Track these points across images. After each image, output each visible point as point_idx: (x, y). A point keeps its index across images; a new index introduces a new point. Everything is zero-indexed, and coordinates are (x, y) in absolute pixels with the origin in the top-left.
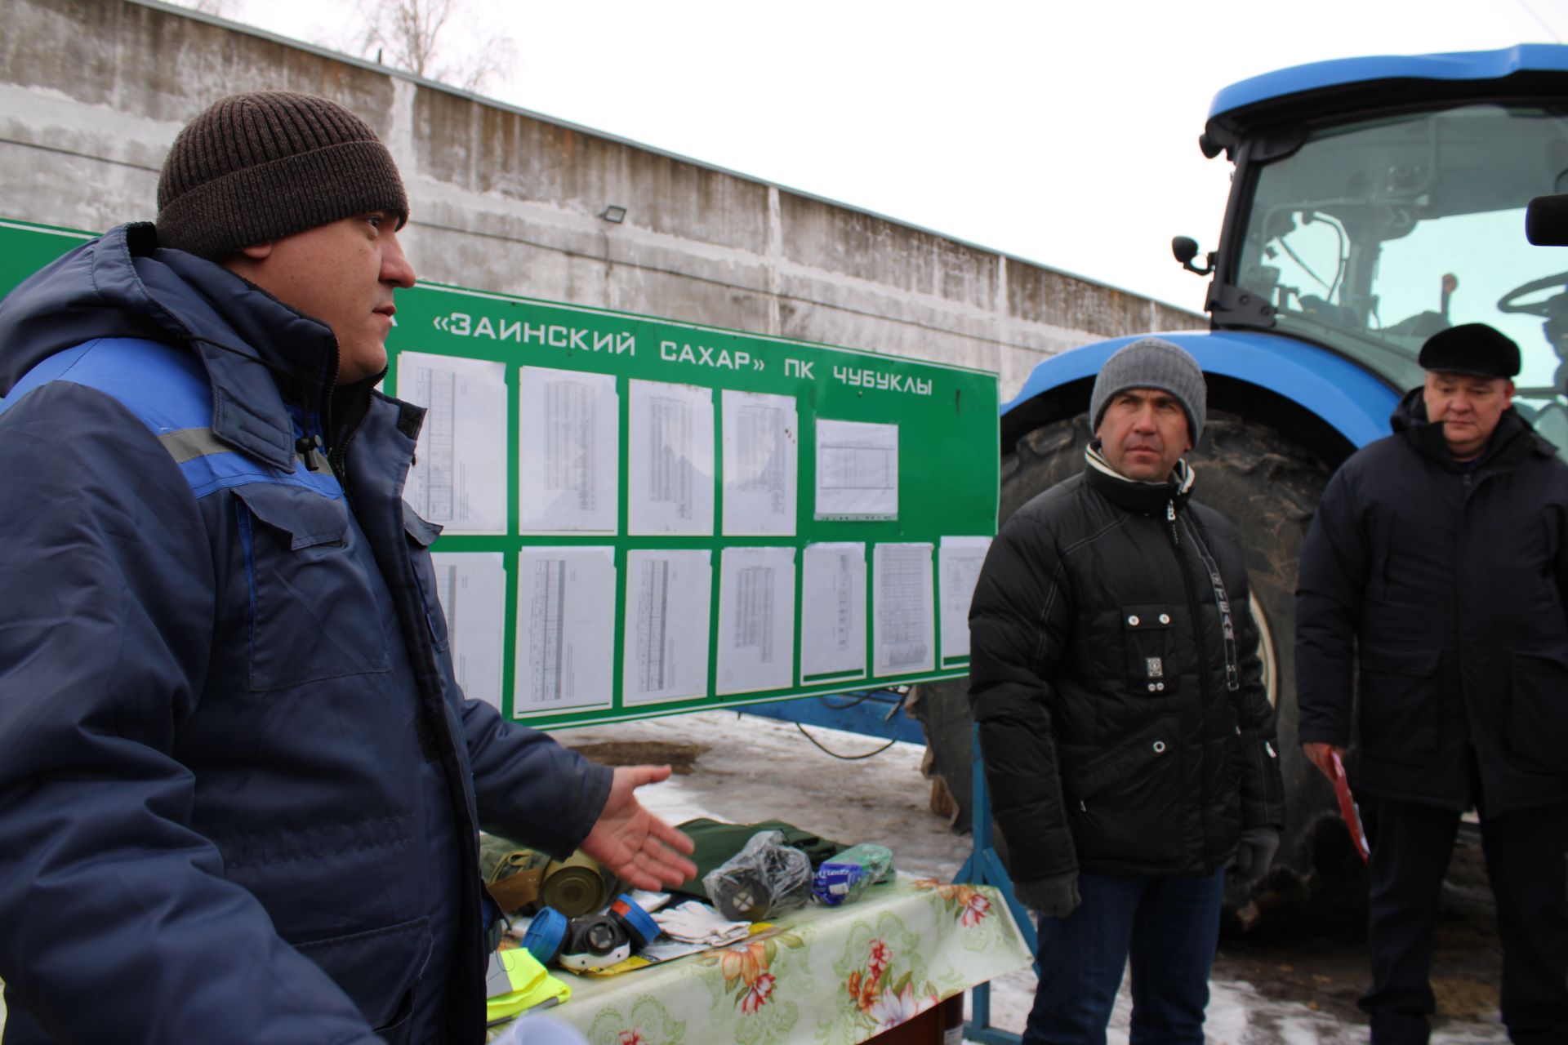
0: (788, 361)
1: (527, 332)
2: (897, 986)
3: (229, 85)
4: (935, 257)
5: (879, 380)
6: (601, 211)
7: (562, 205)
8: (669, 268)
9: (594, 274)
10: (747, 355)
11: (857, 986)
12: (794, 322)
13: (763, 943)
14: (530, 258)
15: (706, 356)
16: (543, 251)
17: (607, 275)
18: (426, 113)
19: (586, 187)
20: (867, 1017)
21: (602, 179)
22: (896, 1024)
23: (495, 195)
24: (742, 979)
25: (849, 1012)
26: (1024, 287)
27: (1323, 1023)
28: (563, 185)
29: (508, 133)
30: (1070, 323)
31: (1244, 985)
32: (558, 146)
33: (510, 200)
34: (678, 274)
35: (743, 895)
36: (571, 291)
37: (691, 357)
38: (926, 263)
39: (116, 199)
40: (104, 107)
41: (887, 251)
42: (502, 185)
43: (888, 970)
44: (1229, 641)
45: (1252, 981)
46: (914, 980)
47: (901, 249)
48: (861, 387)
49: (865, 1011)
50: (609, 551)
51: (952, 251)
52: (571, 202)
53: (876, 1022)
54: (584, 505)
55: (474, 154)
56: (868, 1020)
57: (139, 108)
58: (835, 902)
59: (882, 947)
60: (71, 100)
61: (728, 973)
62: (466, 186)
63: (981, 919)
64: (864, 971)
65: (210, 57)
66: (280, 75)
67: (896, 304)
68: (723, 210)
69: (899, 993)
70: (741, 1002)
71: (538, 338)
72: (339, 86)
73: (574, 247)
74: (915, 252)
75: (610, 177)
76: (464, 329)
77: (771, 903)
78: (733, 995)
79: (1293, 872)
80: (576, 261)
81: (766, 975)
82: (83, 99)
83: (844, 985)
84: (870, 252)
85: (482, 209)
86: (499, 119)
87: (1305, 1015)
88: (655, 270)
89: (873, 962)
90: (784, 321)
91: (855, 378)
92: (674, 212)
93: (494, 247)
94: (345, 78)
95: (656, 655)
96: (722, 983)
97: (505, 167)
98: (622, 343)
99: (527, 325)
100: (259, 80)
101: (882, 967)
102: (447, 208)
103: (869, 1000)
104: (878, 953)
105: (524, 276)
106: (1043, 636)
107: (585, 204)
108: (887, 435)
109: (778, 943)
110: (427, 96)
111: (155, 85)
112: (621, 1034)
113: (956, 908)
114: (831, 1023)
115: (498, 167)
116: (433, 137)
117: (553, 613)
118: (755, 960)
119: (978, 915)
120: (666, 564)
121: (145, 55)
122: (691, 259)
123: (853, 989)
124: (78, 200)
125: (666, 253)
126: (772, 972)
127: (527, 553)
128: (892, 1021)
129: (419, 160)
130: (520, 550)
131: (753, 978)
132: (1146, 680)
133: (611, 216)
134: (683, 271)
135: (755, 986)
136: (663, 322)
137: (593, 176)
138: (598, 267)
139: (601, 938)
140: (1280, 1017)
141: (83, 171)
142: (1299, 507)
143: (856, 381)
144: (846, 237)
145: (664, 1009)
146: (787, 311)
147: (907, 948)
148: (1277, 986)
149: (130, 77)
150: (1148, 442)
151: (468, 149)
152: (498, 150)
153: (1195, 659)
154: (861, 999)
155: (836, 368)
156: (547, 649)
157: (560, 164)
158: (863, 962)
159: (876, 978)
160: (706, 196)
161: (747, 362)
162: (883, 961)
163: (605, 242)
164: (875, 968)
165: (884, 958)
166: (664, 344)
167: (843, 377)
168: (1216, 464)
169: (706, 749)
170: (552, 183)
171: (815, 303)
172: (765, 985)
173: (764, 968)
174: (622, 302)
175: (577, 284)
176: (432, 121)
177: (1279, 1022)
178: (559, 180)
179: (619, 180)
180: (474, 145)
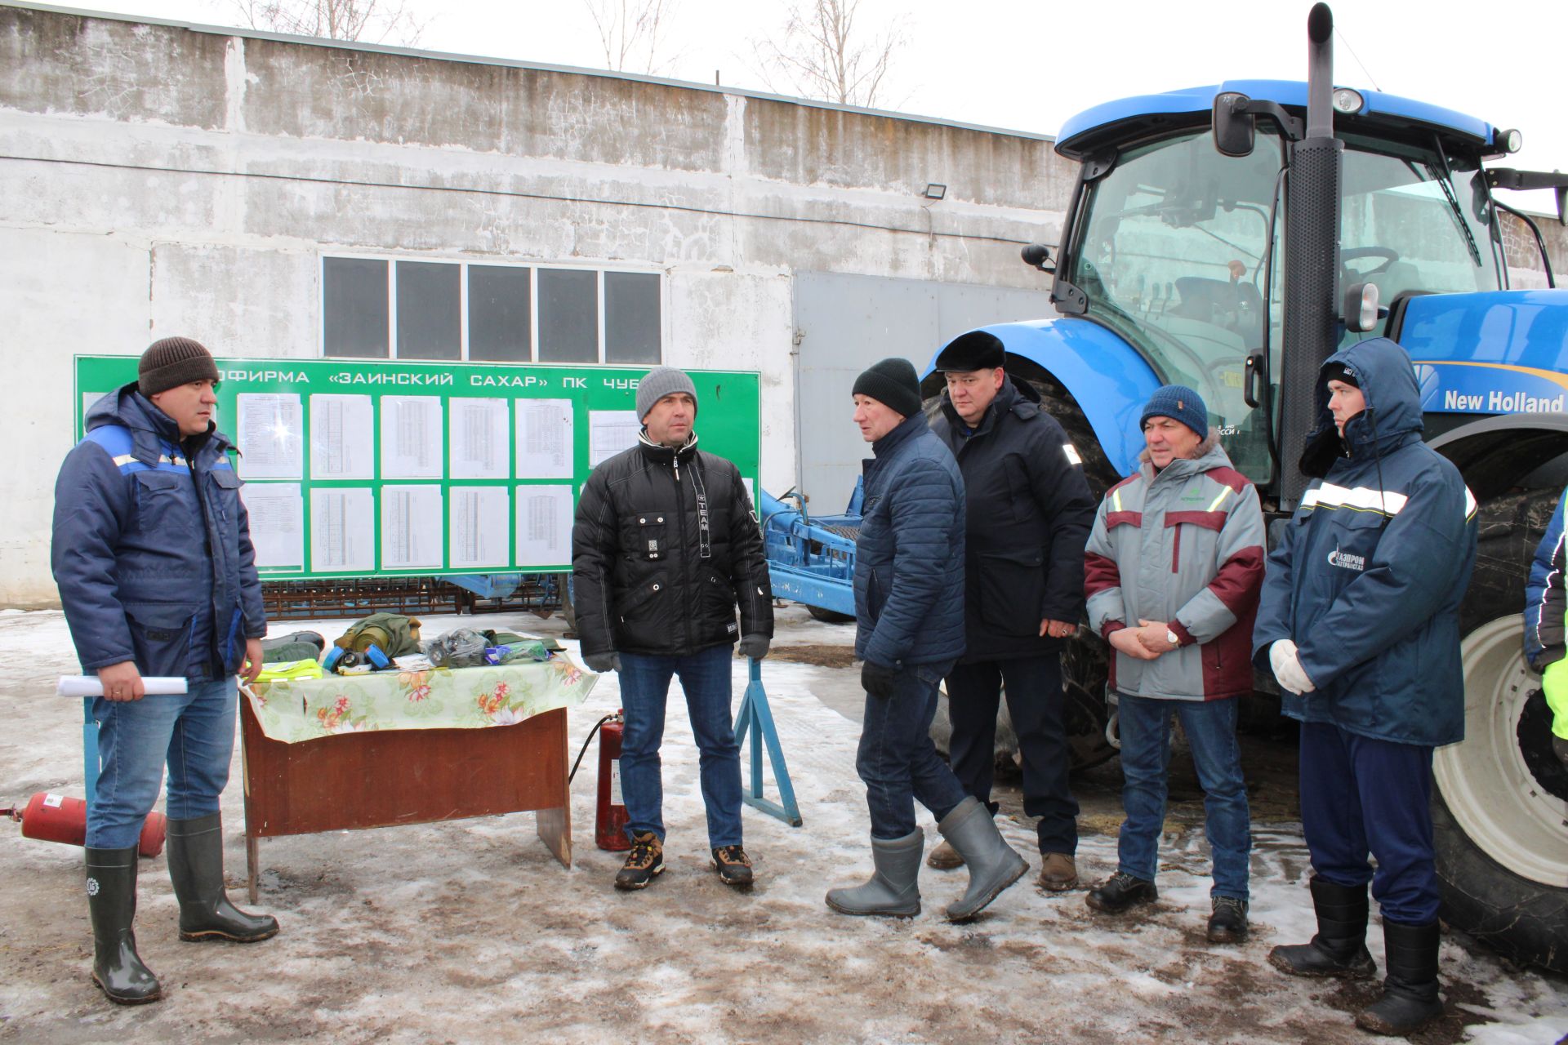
0: (566, 379)
2: (513, 707)
3: (588, 120)
6: (923, 189)
7: (885, 188)
8: (991, 235)
9: (918, 247)
10: (534, 378)
11: (485, 702)
14: (857, 237)
16: (868, 229)
17: (931, 246)
18: (756, 121)
19: (908, 169)
20: (489, 717)
21: (923, 160)
23: (821, 185)
24: (411, 686)
25: (477, 712)
28: (885, 169)
29: (832, 130)
32: (880, 135)
33: (835, 187)
36: (896, 264)
37: (492, 382)
39: (504, 223)
40: (495, 151)
42: (828, 176)
43: (508, 698)
44: (704, 532)
46: (525, 706)
48: (627, 390)
49: (488, 715)
50: (438, 487)
52: (893, 184)
53: (494, 720)
54: (421, 464)
55: (801, 151)
56: (489, 719)
57: (520, 149)
59: (504, 686)
60: (470, 150)
61: (403, 682)
62: (794, 180)
63: (574, 682)
64: (492, 695)
65: (573, 100)
66: (630, 107)
68: (1048, 176)
69: (513, 710)
70: (410, 696)
71: (391, 381)
72: (679, 108)
73: (897, 224)
75: (932, 158)
78: (404, 691)
80: (900, 236)
81: (426, 686)
82: (479, 148)
83: (476, 700)
85: (810, 198)
86: (823, 117)
88: (979, 238)
89: (498, 692)
91: (621, 384)
92: (996, 182)
93: (822, 230)
94: (683, 100)
95: (472, 541)
96: (398, 685)
97: (830, 159)
98: (444, 379)
99: (384, 375)
100: (612, 112)
101: (503, 695)
102: (779, 201)
103: (492, 710)
107: (908, 184)
110: (757, 105)
111: (531, 129)
112: (338, 696)
113: (562, 675)
114: (463, 715)
115: (824, 160)
116: (762, 141)
117: (403, 518)
118: (421, 679)
119: (574, 680)
120: (476, 494)
121: (523, 107)
122: (1016, 225)
123: (483, 703)
124: (477, 227)
125: (990, 221)
126: (430, 686)
127: (385, 489)
128: (504, 722)
129: (751, 163)
130: (382, 487)
131: (418, 686)
132: (648, 553)
133: (933, 195)
134: (1007, 237)
135: (419, 690)
137: (915, 159)
138: (922, 240)
141: (480, 203)
143: (623, 387)
145: (369, 690)
147: (523, 689)
149: (513, 126)
151: (796, 148)
152: (823, 146)
153: (678, 542)
154: (486, 708)
155: (605, 380)
157: (883, 151)
158: (491, 691)
159: (499, 700)
160: (1030, 165)
161: (534, 382)
162: (504, 693)
163: (929, 217)
164: (499, 696)
165: (506, 692)
166: (473, 377)
167: (613, 385)
170: (876, 169)
171: (1150, 257)
172: (424, 691)
173: (425, 683)
174: (946, 270)
175: (902, 256)
176: (761, 127)
178: (881, 165)
179: (940, 160)
180: (801, 144)
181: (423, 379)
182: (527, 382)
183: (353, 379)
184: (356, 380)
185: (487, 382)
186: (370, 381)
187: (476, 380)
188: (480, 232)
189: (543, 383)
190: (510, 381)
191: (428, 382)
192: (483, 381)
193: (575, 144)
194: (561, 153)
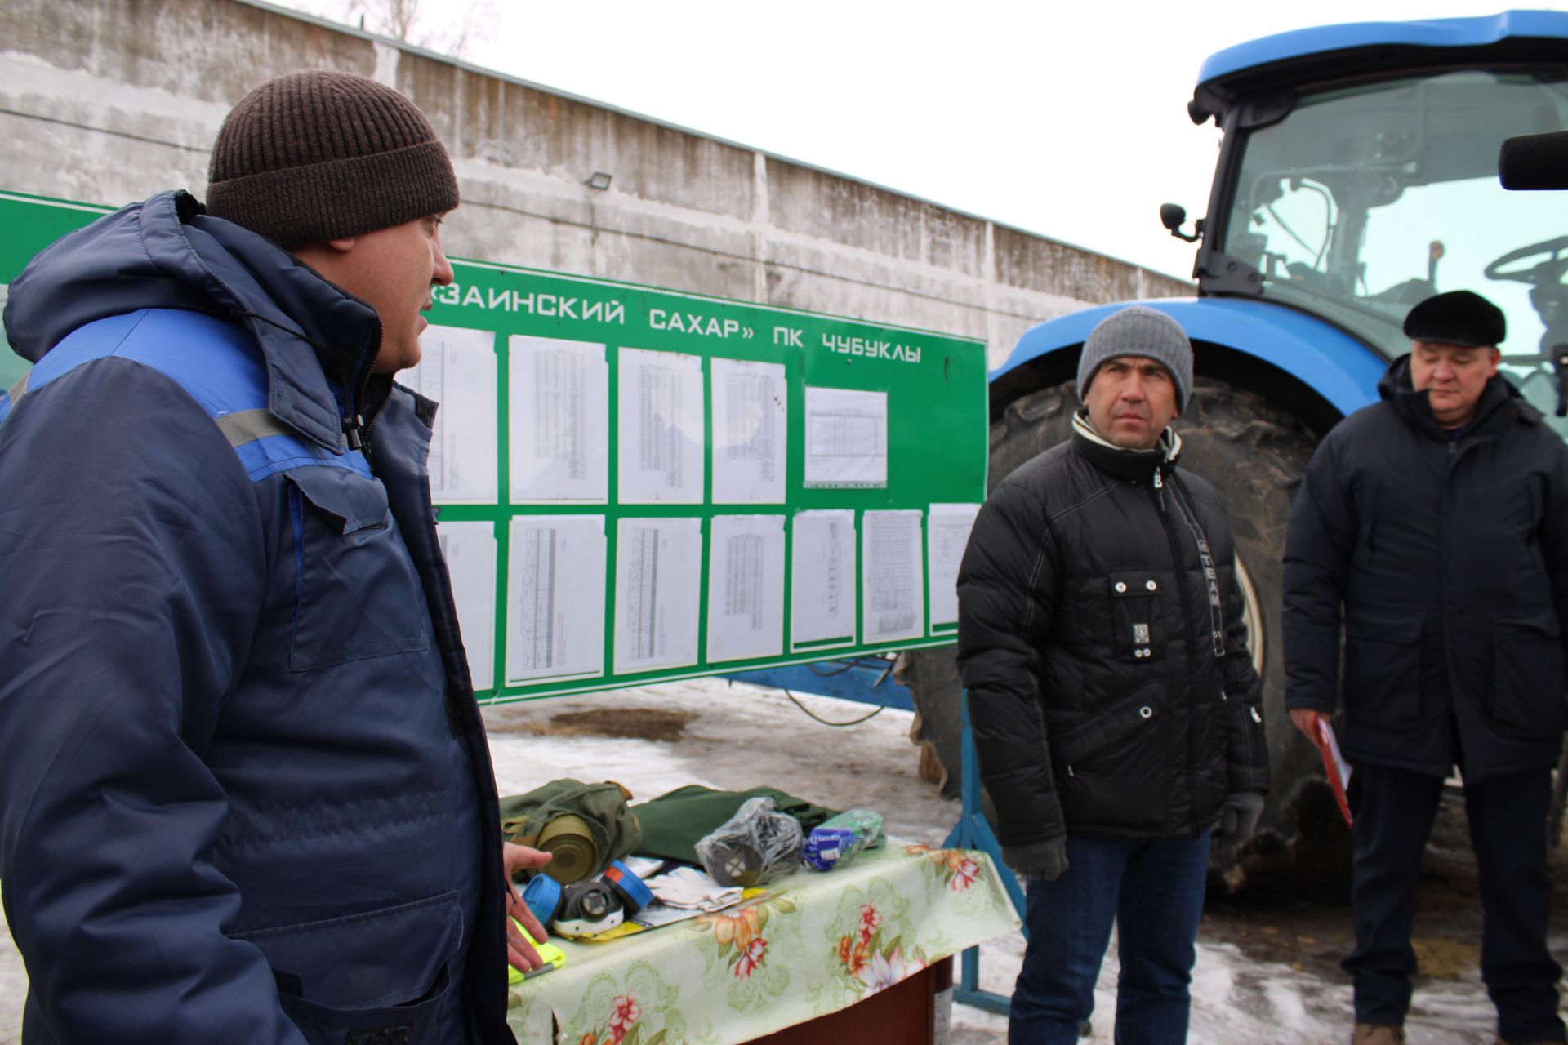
0: (777, 329)
1: (517, 301)
2: (886, 950)
3: (210, 50)
4: (922, 223)
5: (868, 348)
6: (586, 177)
7: (547, 172)
8: (654, 235)
9: (580, 241)
10: (736, 324)
11: (847, 950)
12: (781, 289)
13: (755, 908)
14: (516, 225)
15: (695, 324)
16: (528, 219)
17: (593, 242)
18: (409, 79)
19: (571, 154)
20: (856, 981)
21: (587, 145)
22: (885, 987)
23: (480, 162)
24: (734, 944)
25: (838, 975)
26: (1011, 254)
27: (1307, 983)
28: (548, 151)
29: (492, 99)
30: (1058, 289)
31: (1230, 947)
32: (543, 112)
33: (495, 167)
34: (664, 241)
35: (735, 861)
36: (557, 259)
37: (680, 325)
38: (913, 230)
39: (96, 167)
40: (83, 73)
41: (874, 218)
42: (487, 152)
43: (878, 934)
44: (1215, 607)
45: (1238, 943)
46: (903, 943)
47: (888, 215)
48: (850, 355)
49: (854, 975)
50: (600, 520)
51: (939, 217)
52: (556, 168)
53: (865, 985)
54: (574, 474)
55: (459, 120)
56: (858, 983)
57: (118, 73)
58: (827, 867)
59: (872, 911)
60: (48, 65)
61: (721, 938)
63: (970, 883)
64: (855, 935)
65: (190, 22)
66: (262, 40)
67: (883, 270)
68: (709, 176)
69: (888, 956)
70: (733, 967)
71: (527, 307)
72: (321, 51)
73: (559, 214)
74: (901, 219)
75: (596, 143)
76: (452, 298)
77: (762, 869)
78: (726, 959)
79: (1279, 836)
80: (562, 228)
81: (758, 940)
82: (60, 64)
83: (834, 949)
84: (857, 218)
85: (466, 176)
86: (483, 85)
87: (1289, 976)
88: (641, 237)
89: (863, 926)
90: (770, 288)
91: (843, 345)
92: (659, 178)
93: (479, 215)
94: (326, 43)
95: (646, 623)
96: (715, 948)
97: (490, 133)
98: (611, 311)
99: (516, 294)
100: (240, 45)
101: (872, 931)
103: (858, 964)
104: (868, 917)
105: (509, 244)
106: (1030, 603)
107: (571, 171)
108: (876, 402)
109: (771, 908)
110: (410, 62)
111: (134, 50)
112: (615, 999)
113: (945, 873)
114: (821, 986)
115: (483, 133)
117: (544, 582)
118: (747, 925)
119: (967, 879)
120: (656, 532)
121: (123, 20)
122: (677, 226)
123: (844, 953)
124: (58, 167)
125: (652, 219)
126: (764, 937)
127: (517, 522)
128: (881, 984)
130: (511, 519)
131: (746, 941)
132: (1133, 646)
133: (596, 183)
134: (670, 238)
135: (748, 951)
136: (652, 290)
137: (579, 142)
138: (584, 234)
139: (595, 904)
140: (1265, 978)
141: (62, 138)
142: (1285, 473)
143: (844, 349)
144: (833, 203)
145: (657, 974)
146: (773, 278)
147: (897, 913)
148: (1262, 948)
149: (109, 42)
150: (1137, 410)
151: (452, 116)
152: (483, 117)
153: (1182, 626)
154: (851, 962)
155: (824, 336)
156: (538, 617)
157: (545, 131)
158: (853, 927)
159: (866, 942)
160: (692, 162)
161: (736, 329)
162: (873, 925)
163: (592, 209)
164: (866, 933)
165: (874, 922)
166: (653, 312)
167: (832, 345)
168: (1203, 431)
169: (695, 716)
170: (537, 149)
171: (801, 270)
172: (758, 950)
173: (756, 932)
174: (609, 270)
175: (563, 251)
176: (415, 87)
177: (1263, 983)
178: (544, 146)
179: (604, 146)
180: (459, 112)
181: (577, 308)
182: (727, 330)
183: (463, 295)
184: (468, 299)
185: (672, 324)
186: (493, 304)
187: (658, 319)
188: (62, 175)
189: (748, 333)
190: (704, 325)
191: (586, 315)
192: (668, 320)
193: (191, 78)
194: (173, 87)
